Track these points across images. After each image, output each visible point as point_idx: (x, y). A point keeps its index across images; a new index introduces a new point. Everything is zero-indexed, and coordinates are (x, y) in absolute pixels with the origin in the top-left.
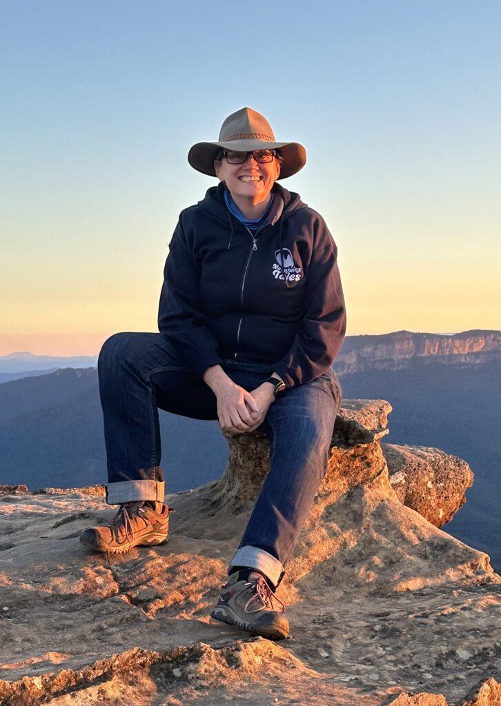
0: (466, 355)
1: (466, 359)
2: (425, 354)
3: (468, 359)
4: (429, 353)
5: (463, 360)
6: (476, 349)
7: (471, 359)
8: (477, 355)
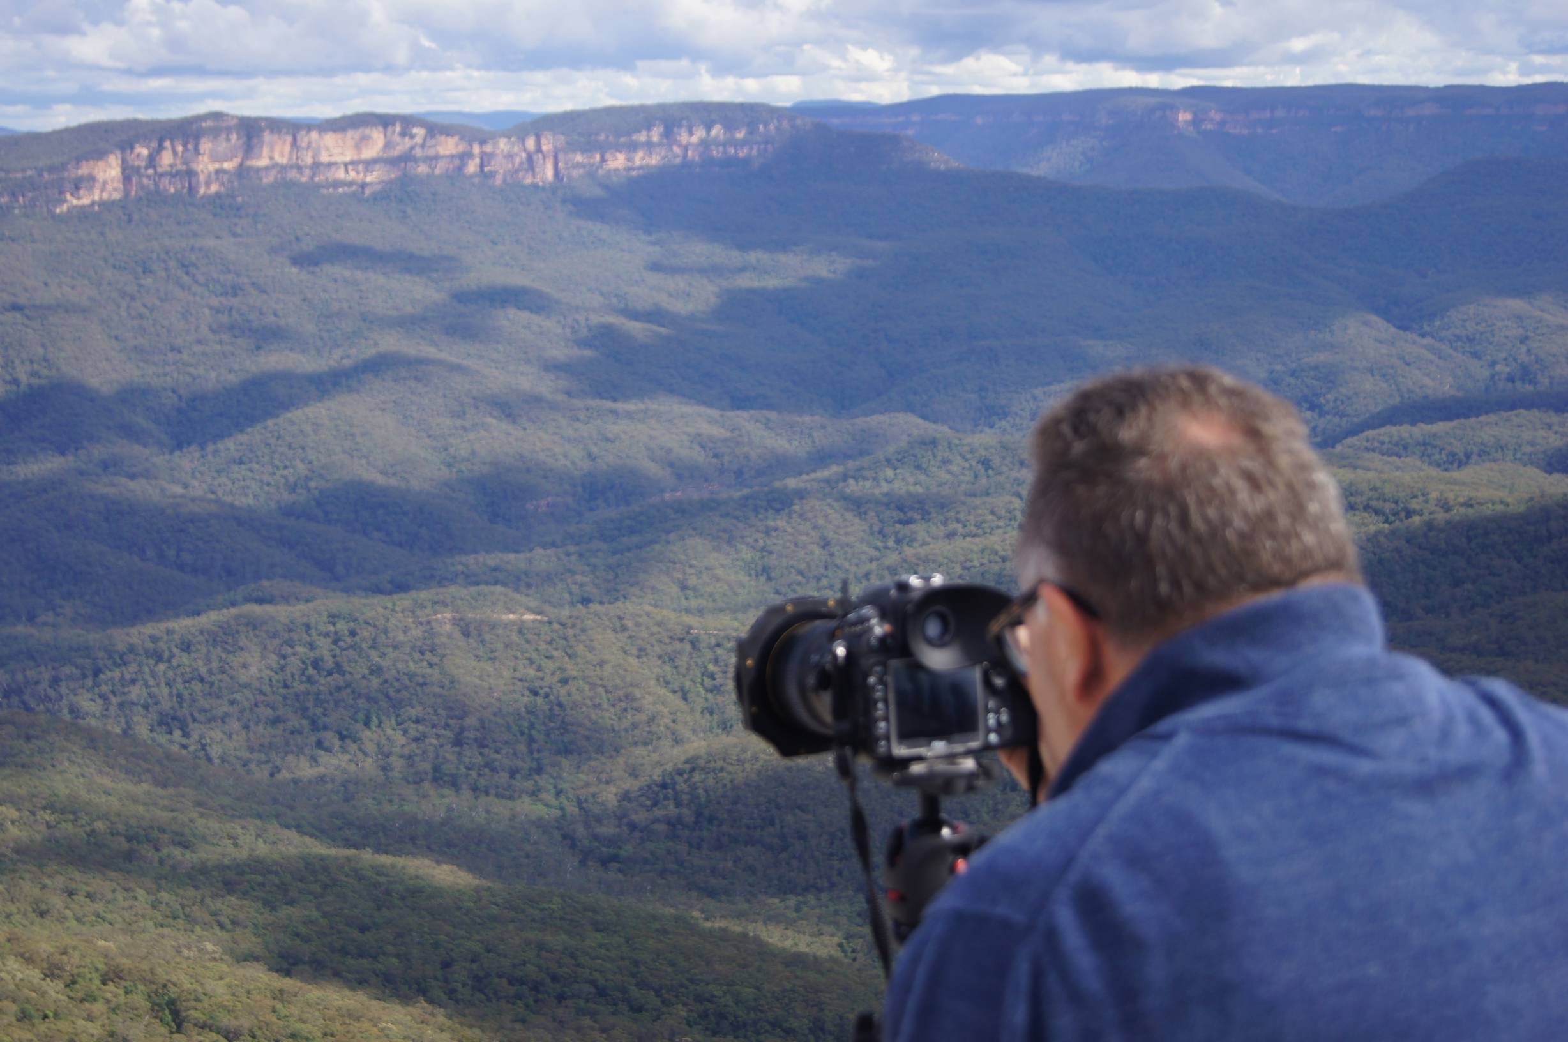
0: (346, 165)
1: (347, 171)
2: (263, 162)
3: (352, 174)
4: (271, 158)
5: (341, 174)
6: (368, 153)
7: (358, 173)
8: (369, 164)
